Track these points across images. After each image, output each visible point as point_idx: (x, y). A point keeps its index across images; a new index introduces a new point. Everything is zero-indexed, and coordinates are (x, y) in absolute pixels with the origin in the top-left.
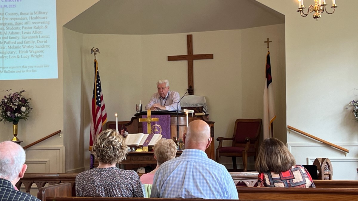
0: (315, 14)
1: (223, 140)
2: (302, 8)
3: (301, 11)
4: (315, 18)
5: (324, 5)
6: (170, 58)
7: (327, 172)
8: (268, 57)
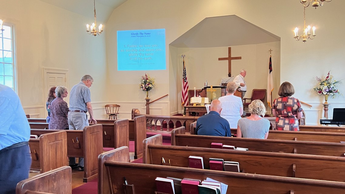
0: (304, 39)
1: (246, 100)
2: (297, 37)
3: (296, 38)
4: (304, 41)
5: (309, 35)
6: (220, 59)
7: (303, 118)
8: (270, 58)
